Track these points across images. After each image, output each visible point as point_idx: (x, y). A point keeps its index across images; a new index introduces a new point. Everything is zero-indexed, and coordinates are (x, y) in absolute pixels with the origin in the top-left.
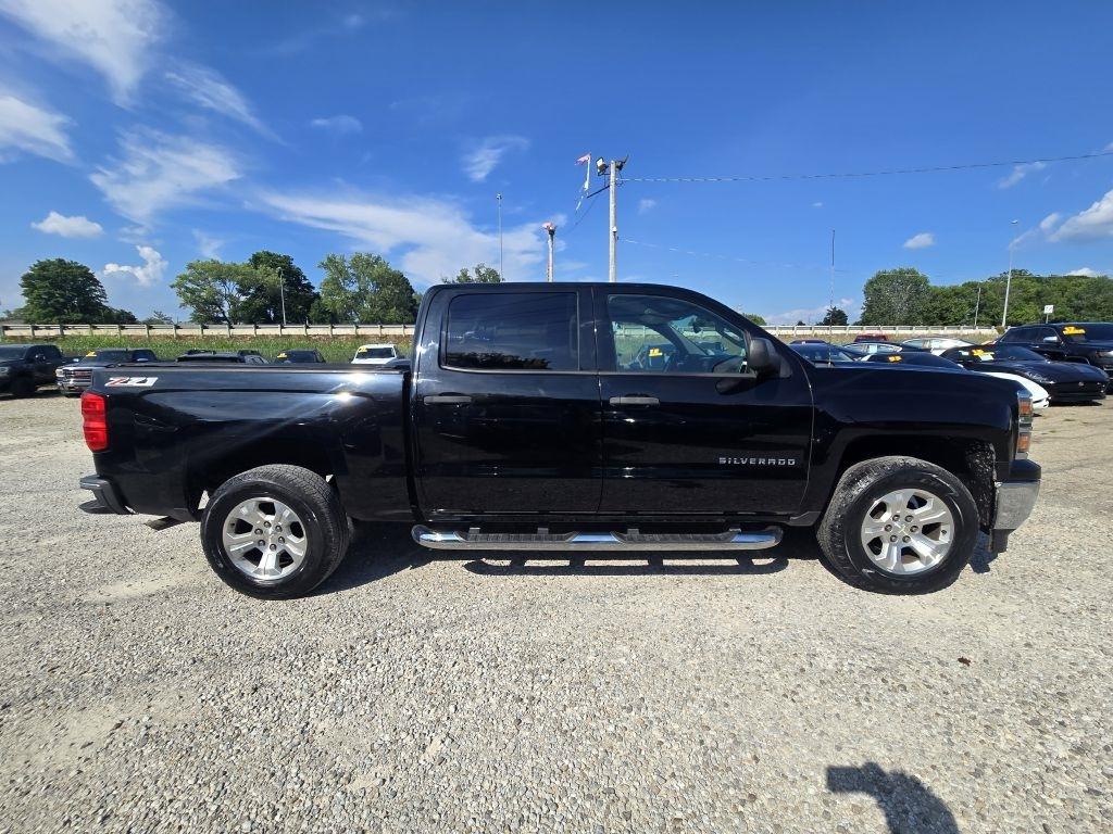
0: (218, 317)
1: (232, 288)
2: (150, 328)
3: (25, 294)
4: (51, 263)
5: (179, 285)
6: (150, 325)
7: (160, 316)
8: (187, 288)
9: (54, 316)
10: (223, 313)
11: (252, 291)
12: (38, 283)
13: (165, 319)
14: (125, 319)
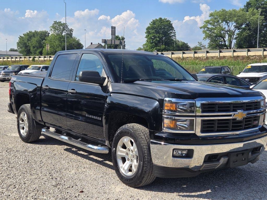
0: (221, 45)
1: (232, 26)
2: (195, 53)
3: (146, 37)
4: (157, 20)
5: (204, 27)
6: (196, 50)
7: (201, 44)
8: (208, 28)
9: (154, 47)
10: (225, 42)
11: (243, 26)
12: (151, 31)
13: (203, 46)
14: (184, 48)
